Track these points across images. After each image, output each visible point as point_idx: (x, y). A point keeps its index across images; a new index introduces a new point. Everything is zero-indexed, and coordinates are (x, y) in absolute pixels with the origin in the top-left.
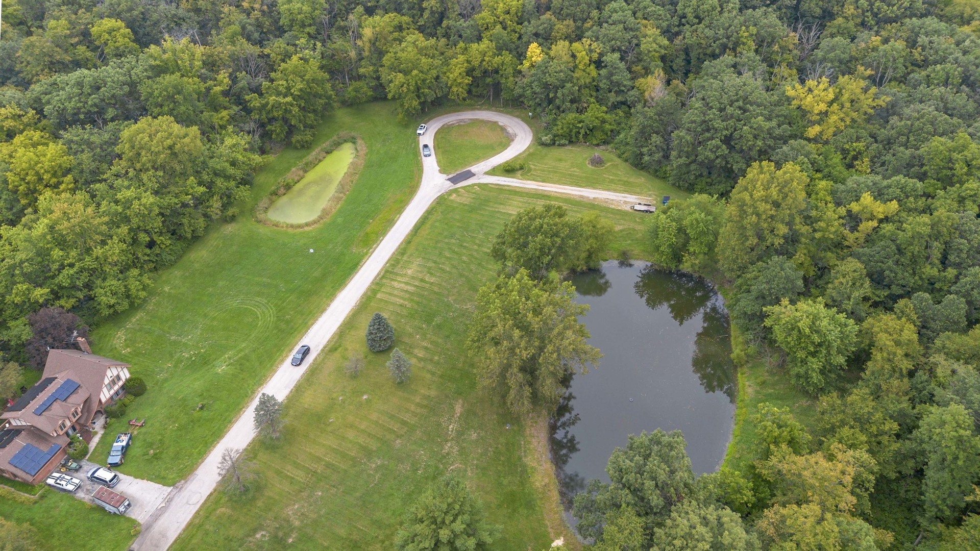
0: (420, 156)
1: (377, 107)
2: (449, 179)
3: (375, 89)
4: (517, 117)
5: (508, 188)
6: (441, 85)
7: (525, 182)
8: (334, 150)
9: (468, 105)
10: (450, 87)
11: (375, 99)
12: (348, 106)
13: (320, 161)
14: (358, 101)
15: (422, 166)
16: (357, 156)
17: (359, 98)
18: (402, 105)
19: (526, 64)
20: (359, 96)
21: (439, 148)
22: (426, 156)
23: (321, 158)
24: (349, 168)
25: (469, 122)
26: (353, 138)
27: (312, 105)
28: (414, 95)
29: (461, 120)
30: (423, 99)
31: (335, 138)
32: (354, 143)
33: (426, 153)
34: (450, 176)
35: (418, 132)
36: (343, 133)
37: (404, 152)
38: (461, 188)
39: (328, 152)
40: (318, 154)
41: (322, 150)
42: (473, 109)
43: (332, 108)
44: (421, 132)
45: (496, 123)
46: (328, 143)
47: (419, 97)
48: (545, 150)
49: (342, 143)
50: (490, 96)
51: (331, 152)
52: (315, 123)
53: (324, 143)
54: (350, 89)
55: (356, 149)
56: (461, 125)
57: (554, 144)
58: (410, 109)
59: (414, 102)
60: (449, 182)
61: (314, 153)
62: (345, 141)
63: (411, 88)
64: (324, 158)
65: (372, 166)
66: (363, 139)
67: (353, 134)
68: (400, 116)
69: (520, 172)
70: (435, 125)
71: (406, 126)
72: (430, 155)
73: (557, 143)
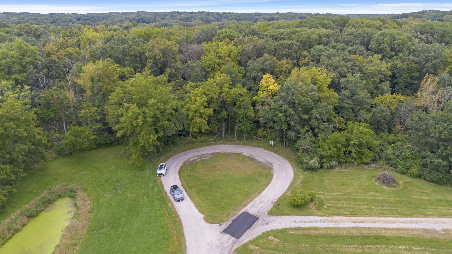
0: (170, 201)
1: (102, 153)
2: (225, 231)
3: (99, 132)
4: (257, 146)
5: (317, 232)
6: (182, 116)
7: (330, 218)
8: (41, 211)
9: (202, 142)
10: (192, 119)
11: (99, 146)
12: (66, 155)
13: (16, 231)
14: (78, 147)
15: (177, 216)
16: (77, 215)
17: (79, 143)
18: (136, 144)
19: (262, 94)
20: (80, 140)
21: (191, 188)
22: (177, 201)
23: (18, 227)
24: (63, 237)
25: (211, 156)
26: (72, 191)
27: (10, 153)
28: (151, 128)
29: (201, 156)
30: (161, 134)
31: (45, 194)
32: (73, 197)
33: (177, 197)
34: (225, 225)
35: (159, 172)
36: (56, 187)
37: (146, 200)
38: (251, 242)
39: (31, 217)
40: (14, 221)
41: (22, 214)
42: (209, 145)
43: (44, 158)
44: (162, 172)
45: (239, 154)
46: (32, 202)
47: (157, 132)
48: (316, 175)
49: (54, 200)
50: (221, 132)
51: (37, 215)
52: (13, 177)
53: (26, 203)
54: (67, 134)
55: (76, 205)
56: (203, 160)
57: (322, 167)
58: (147, 146)
59: (152, 137)
60: (227, 236)
61: (8, 220)
62: (60, 197)
63: (149, 119)
64: (24, 225)
65: (102, 227)
66: (85, 190)
67: (71, 186)
68: (134, 156)
69: (312, 205)
70: (175, 163)
71: (141, 168)
72: (183, 199)
73: (326, 165)
